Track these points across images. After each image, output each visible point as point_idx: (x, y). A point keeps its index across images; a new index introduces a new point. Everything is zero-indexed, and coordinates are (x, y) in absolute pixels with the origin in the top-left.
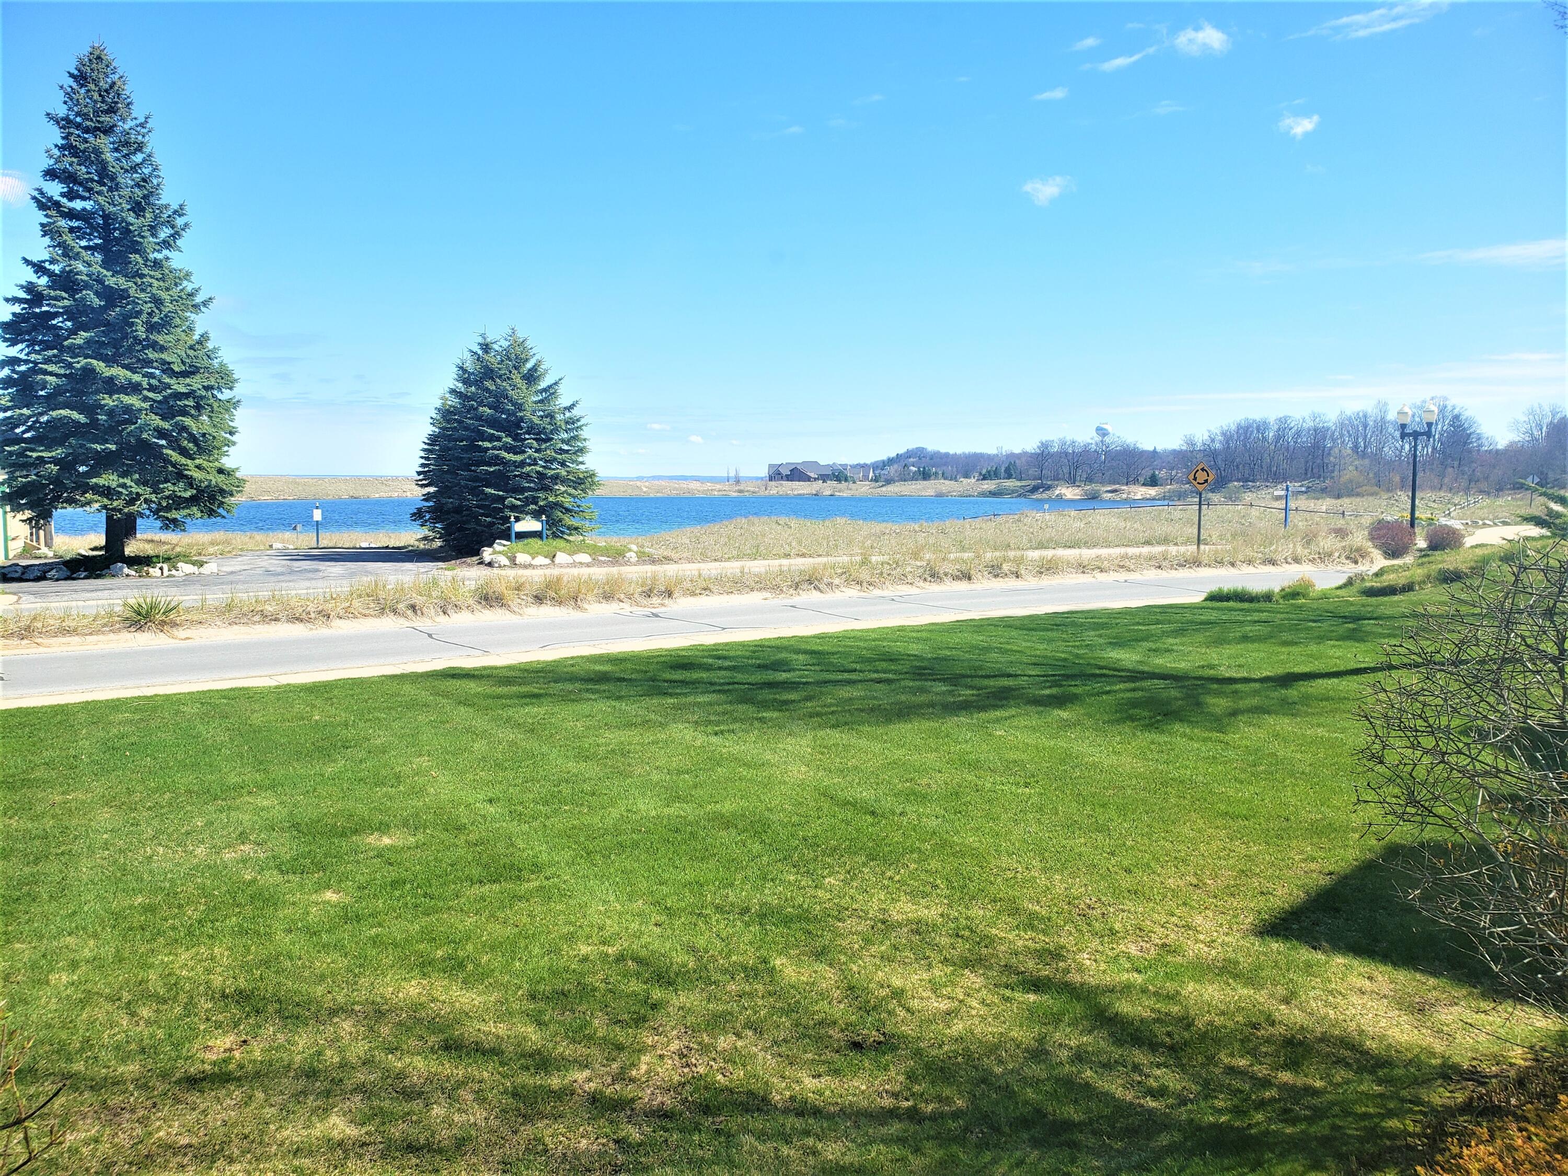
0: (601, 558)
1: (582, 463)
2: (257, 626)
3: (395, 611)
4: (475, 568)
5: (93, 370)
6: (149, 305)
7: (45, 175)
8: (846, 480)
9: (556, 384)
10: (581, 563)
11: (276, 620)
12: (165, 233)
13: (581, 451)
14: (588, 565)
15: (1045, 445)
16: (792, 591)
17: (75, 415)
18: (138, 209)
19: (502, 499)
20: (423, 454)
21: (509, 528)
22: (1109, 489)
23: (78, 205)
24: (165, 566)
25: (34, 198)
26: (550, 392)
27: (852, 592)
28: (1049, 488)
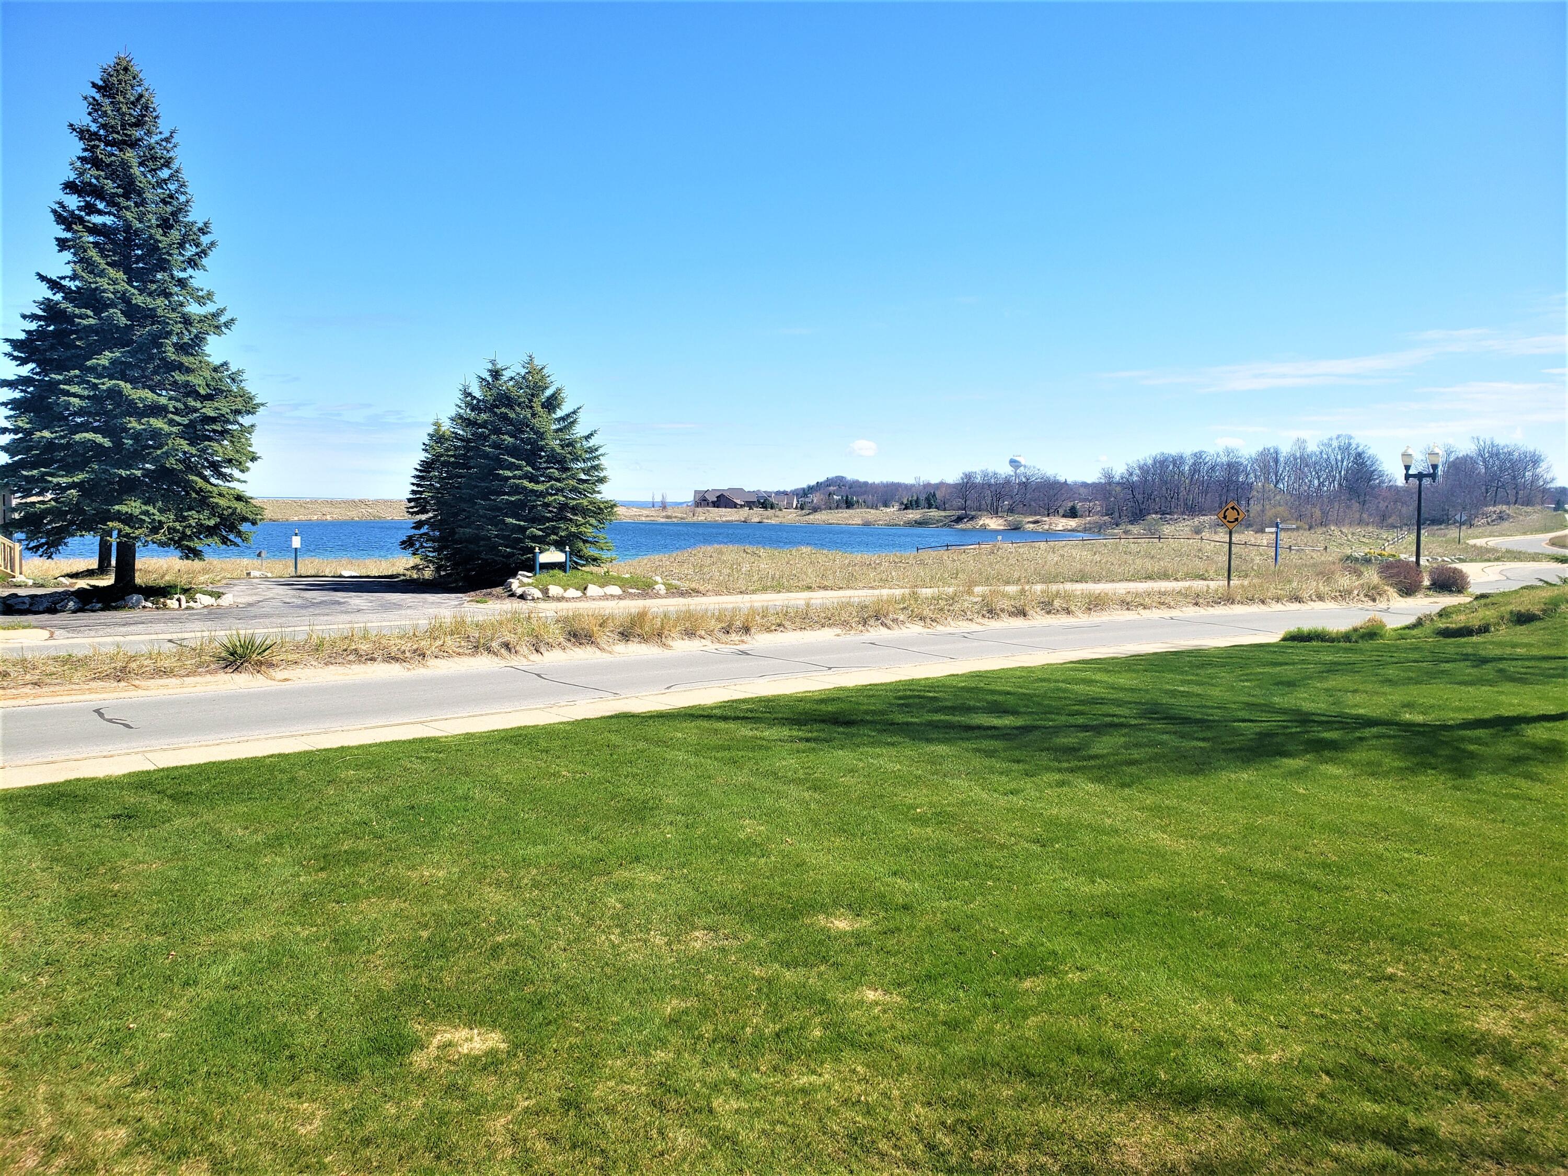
0: (630, 590)
1: (599, 492)
2: (354, 667)
3: (489, 650)
4: (507, 601)
5: (120, 393)
6: (180, 325)
7: (65, 188)
8: (772, 508)
9: (574, 412)
10: (612, 596)
11: (373, 659)
12: (191, 251)
13: (602, 480)
14: (620, 598)
15: (968, 476)
16: (860, 627)
17: (99, 439)
18: (166, 225)
19: (523, 530)
20: (415, 481)
21: (534, 559)
22: (1031, 520)
23: (97, 219)
24: (183, 598)
25: (54, 212)
26: (569, 421)
27: (915, 629)
28: (973, 518)
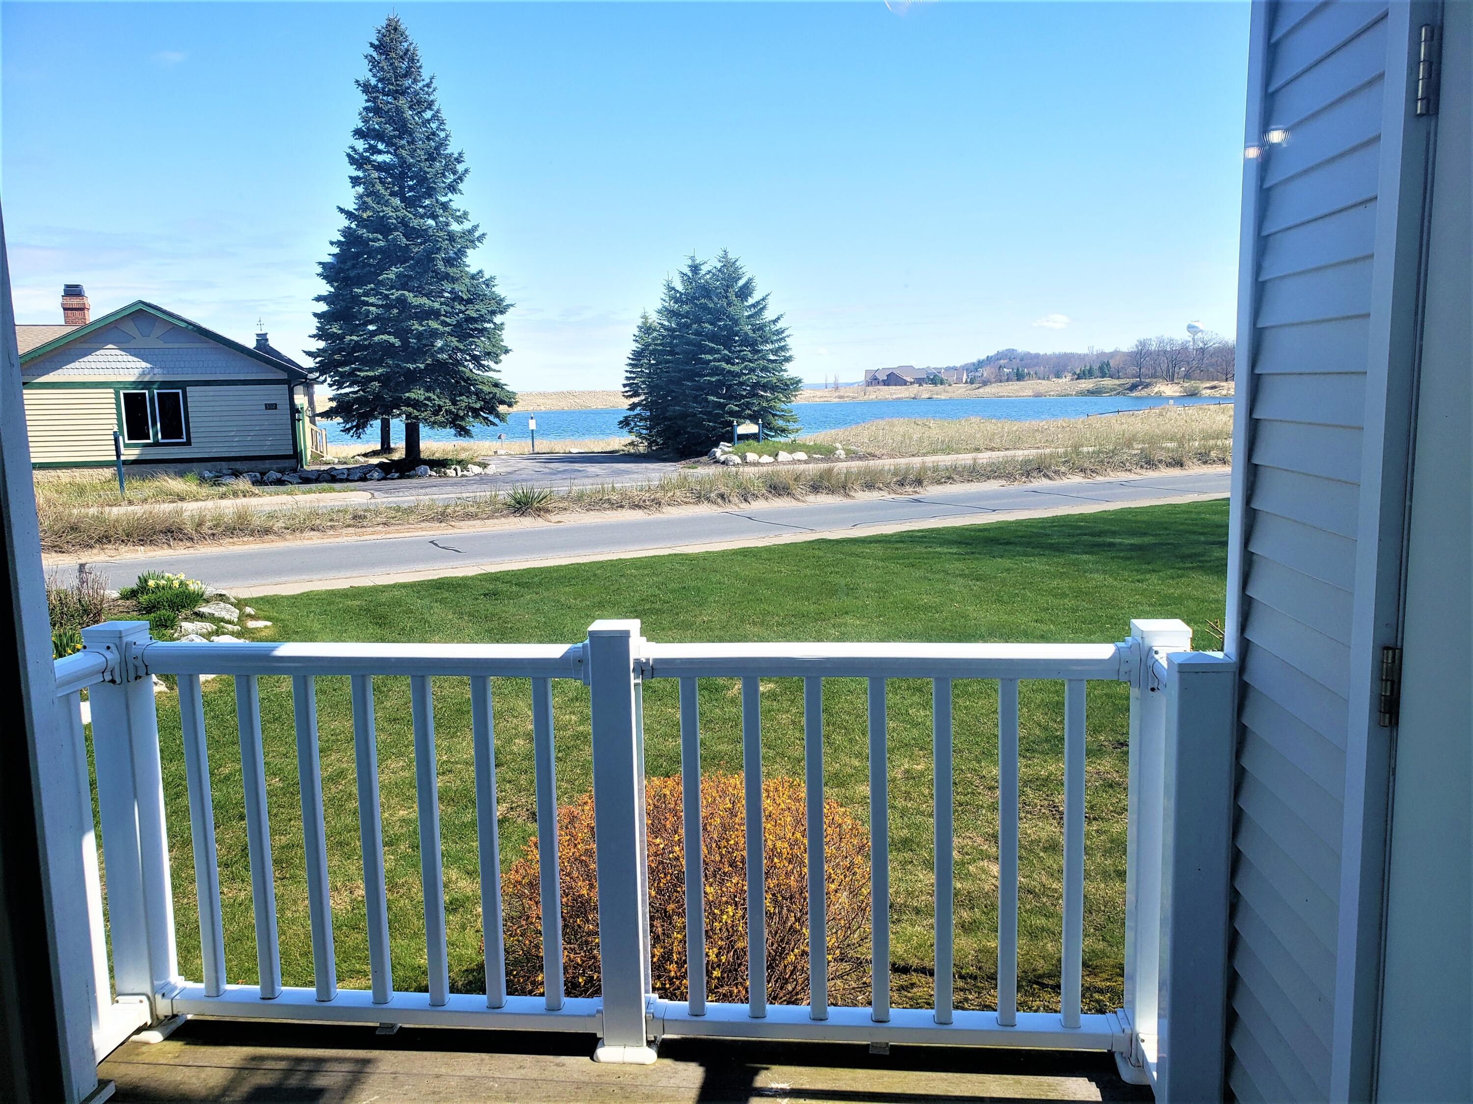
0: (815, 456)
1: (785, 371)
2: (608, 512)
3: (708, 499)
4: (713, 467)
5: (405, 300)
6: (447, 242)
7: (355, 135)
8: (942, 383)
9: (763, 299)
10: (799, 460)
11: (622, 507)
12: (451, 177)
13: (788, 359)
14: (806, 462)
15: (1143, 344)
17: (392, 339)
18: (431, 158)
19: (722, 406)
21: (732, 432)
22: (1208, 385)
23: (380, 158)
24: (458, 468)
25: (349, 155)
26: (760, 307)
27: (1077, 479)
28: (1147, 386)
